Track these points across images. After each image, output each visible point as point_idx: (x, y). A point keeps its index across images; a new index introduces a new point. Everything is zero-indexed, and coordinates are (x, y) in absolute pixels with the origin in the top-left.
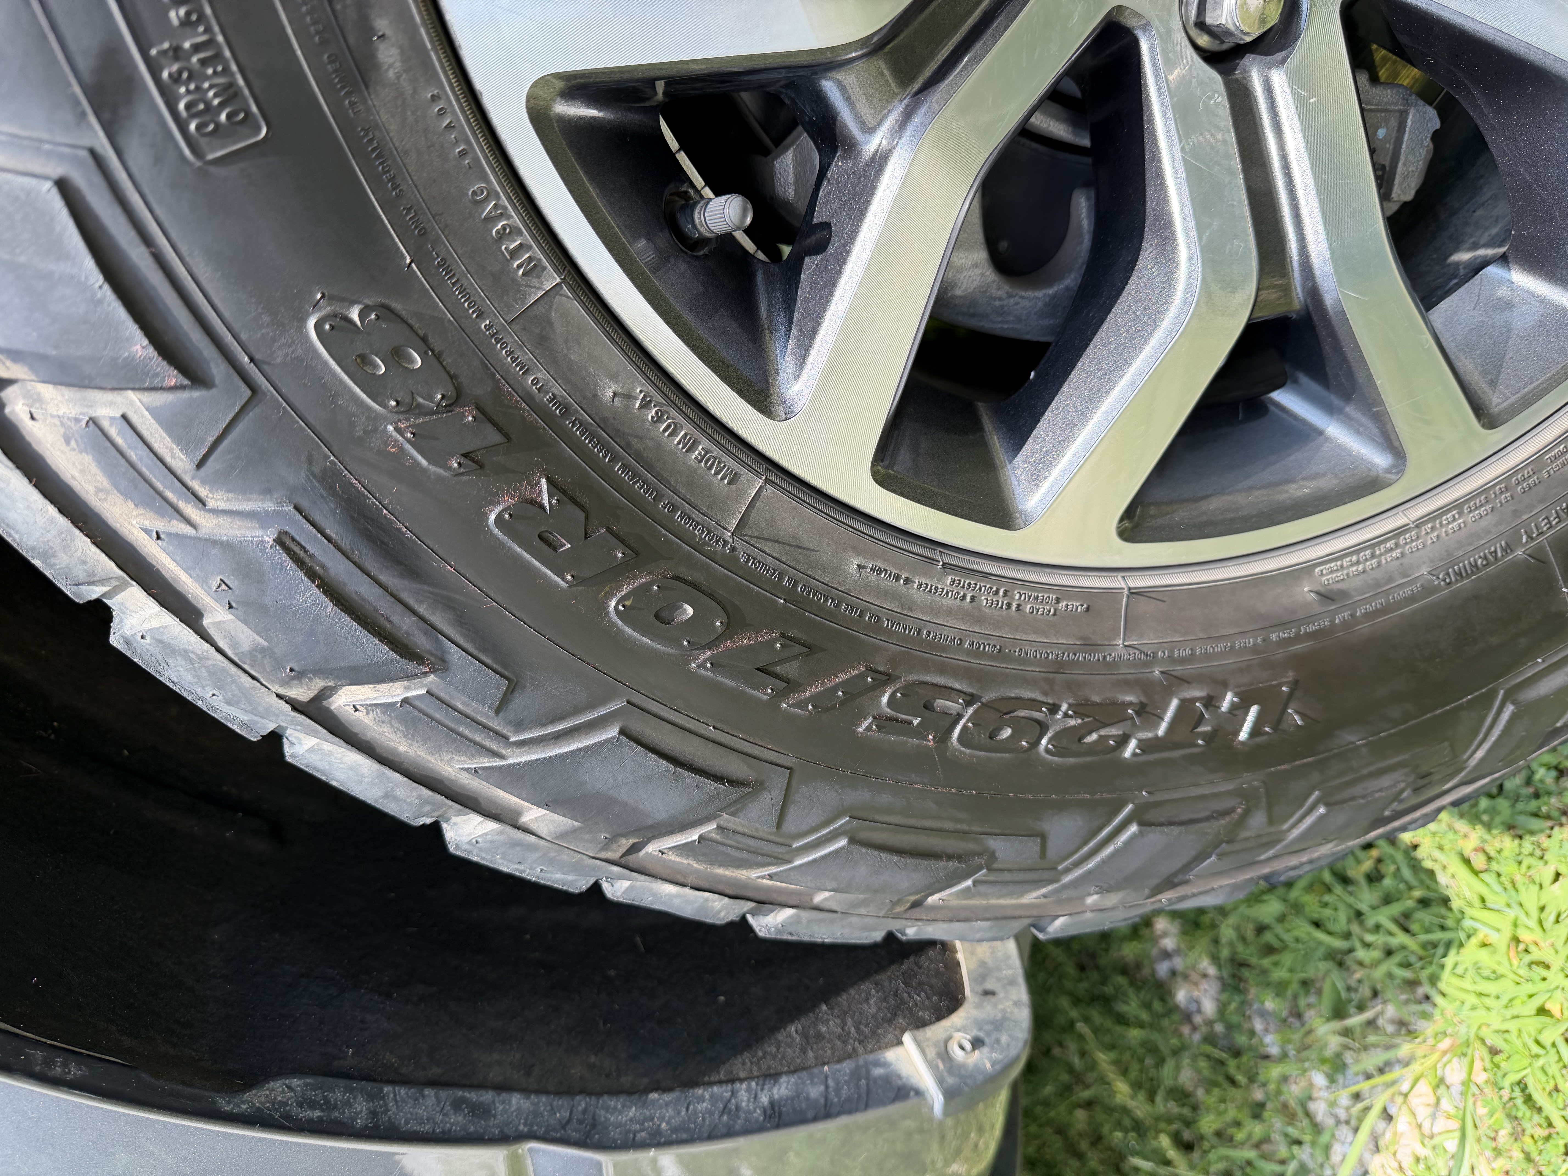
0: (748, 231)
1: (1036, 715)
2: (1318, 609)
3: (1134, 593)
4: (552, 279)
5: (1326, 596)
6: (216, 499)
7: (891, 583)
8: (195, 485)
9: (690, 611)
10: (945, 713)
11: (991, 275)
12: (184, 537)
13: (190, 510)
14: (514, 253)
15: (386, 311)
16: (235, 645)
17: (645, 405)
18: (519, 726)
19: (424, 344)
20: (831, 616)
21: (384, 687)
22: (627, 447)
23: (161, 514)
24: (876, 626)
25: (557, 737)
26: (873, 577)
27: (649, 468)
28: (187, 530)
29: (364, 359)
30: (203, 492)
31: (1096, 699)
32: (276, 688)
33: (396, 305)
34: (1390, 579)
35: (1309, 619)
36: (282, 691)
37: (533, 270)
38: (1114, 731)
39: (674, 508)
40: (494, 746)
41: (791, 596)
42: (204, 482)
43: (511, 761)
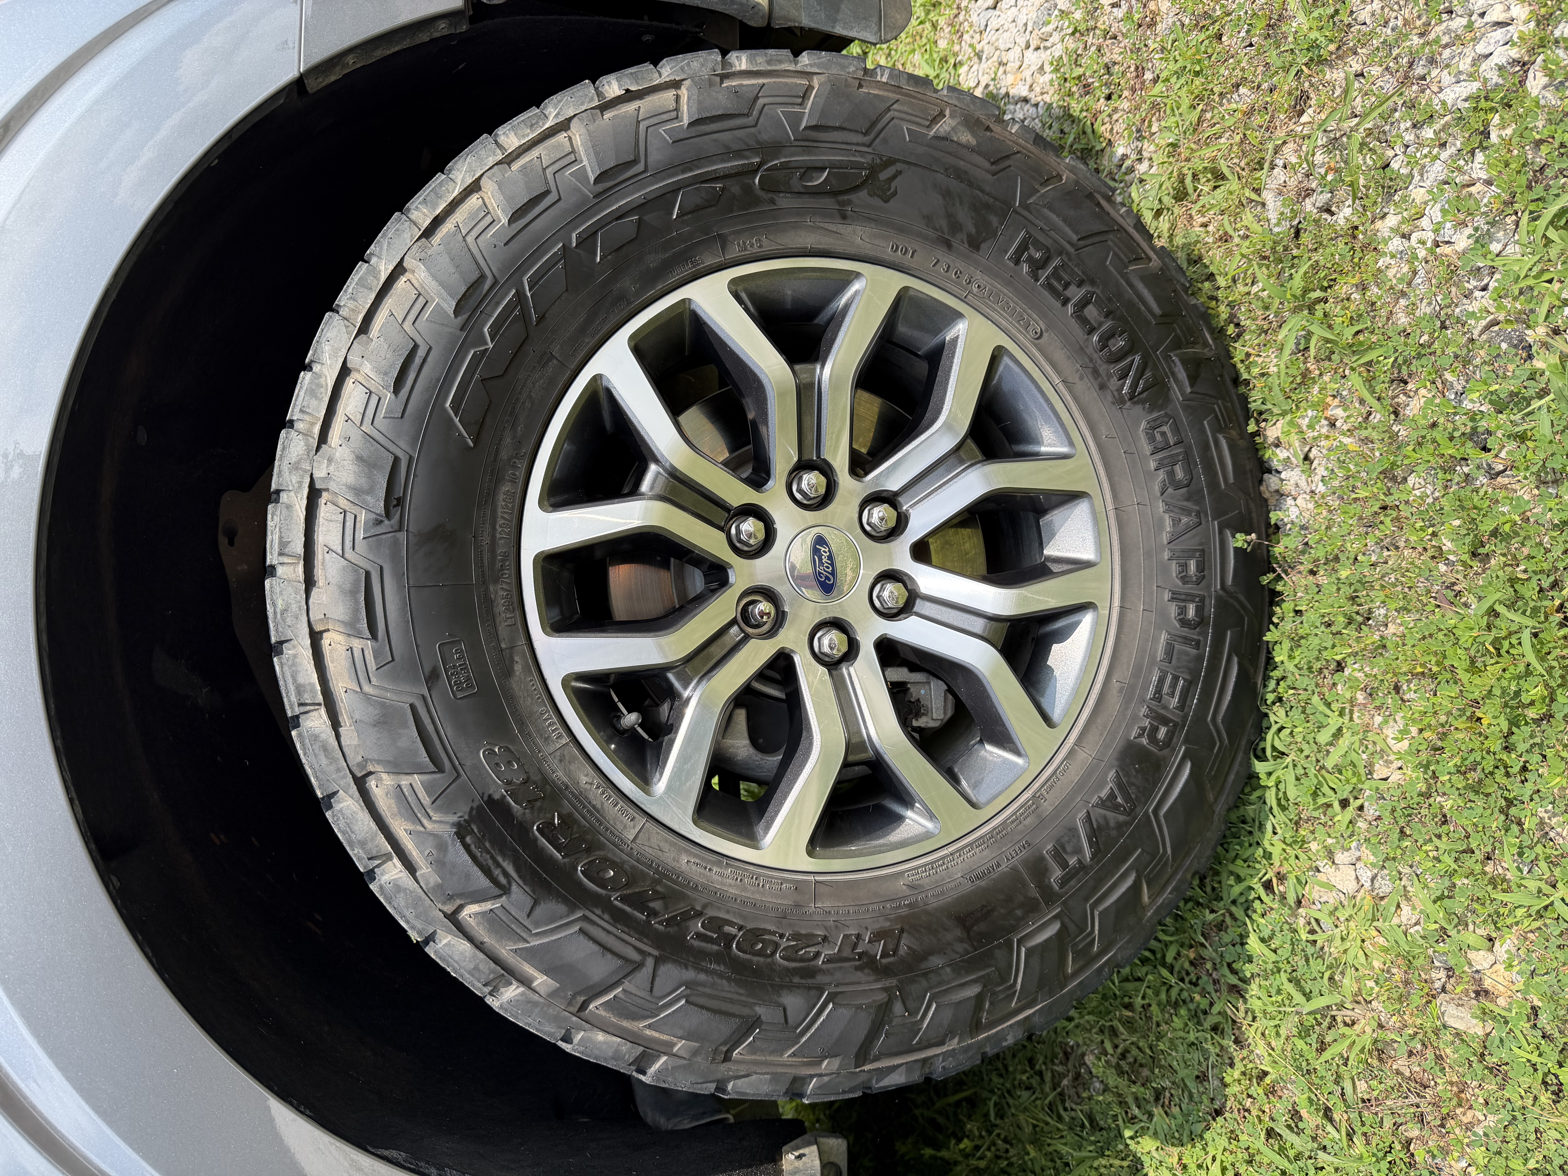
0: (640, 725)
1: (774, 938)
2: (908, 892)
3: (816, 882)
4: (565, 740)
5: (911, 887)
6: (436, 817)
7: (703, 871)
8: (429, 811)
9: (612, 873)
10: (729, 934)
11: (752, 750)
12: (420, 832)
13: (425, 822)
14: (553, 731)
15: (507, 749)
16: (427, 884)
17: (598, 788)
18: (537, 924)
19: (518, 761)
20: (675, 882)
21: (483, 904)
22: (590, 803)
23: (413, 823)
24: (696, 888)
25: (552, 931)
26: (694, 867)
27: (598, 812)
28: (422, 829)
29: (497, 764)
30: (431, 814)
31: (803, 932)
32: (440, 906)
33: (511, 747)
34: (943, 880)
35: (905, 897)
36: (441, 907)
37: (560, 737)
38: (813, 949)
39: (607, 830)
40: (524, 935)
41: (657, 871)
42: (433, 809)
43: (532, 944)
